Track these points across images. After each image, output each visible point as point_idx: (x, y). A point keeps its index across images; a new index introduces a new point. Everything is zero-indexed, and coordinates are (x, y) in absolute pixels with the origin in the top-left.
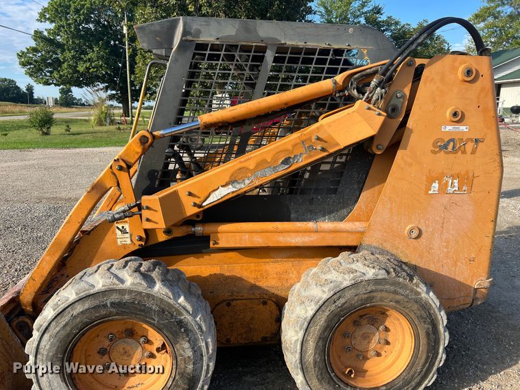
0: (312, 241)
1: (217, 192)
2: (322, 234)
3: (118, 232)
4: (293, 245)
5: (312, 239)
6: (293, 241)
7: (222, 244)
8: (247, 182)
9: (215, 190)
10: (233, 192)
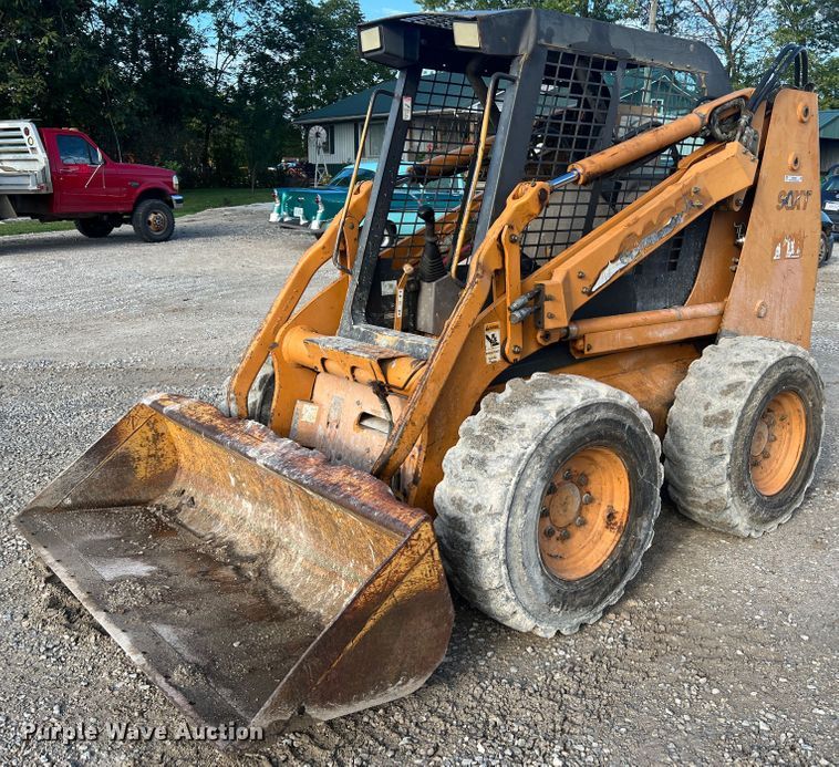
0: (676, 334)
1: (606, 271)
2: (685, 322)
3: (488, 344)
4: (660, 341)
5: (676, 330)
6: (660, 335)
7: (596, 349)
8: (635, 253)
9: (604, 268)
10: (621, 270)
